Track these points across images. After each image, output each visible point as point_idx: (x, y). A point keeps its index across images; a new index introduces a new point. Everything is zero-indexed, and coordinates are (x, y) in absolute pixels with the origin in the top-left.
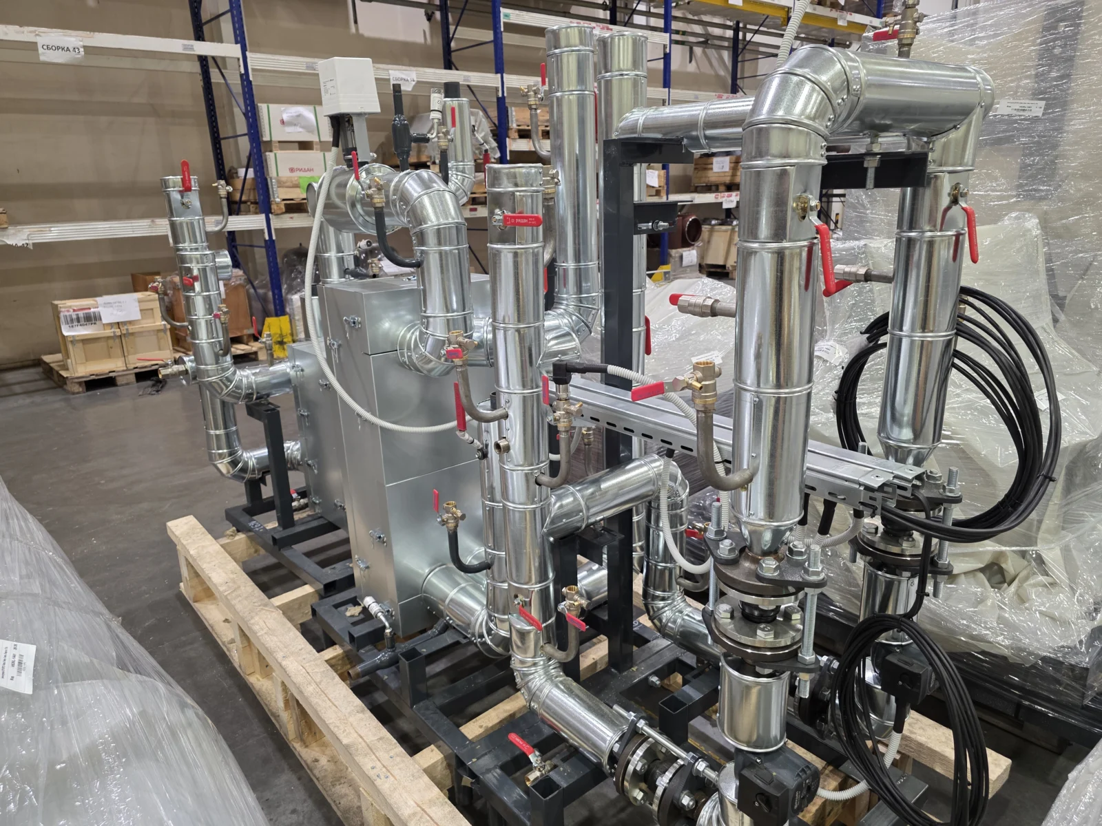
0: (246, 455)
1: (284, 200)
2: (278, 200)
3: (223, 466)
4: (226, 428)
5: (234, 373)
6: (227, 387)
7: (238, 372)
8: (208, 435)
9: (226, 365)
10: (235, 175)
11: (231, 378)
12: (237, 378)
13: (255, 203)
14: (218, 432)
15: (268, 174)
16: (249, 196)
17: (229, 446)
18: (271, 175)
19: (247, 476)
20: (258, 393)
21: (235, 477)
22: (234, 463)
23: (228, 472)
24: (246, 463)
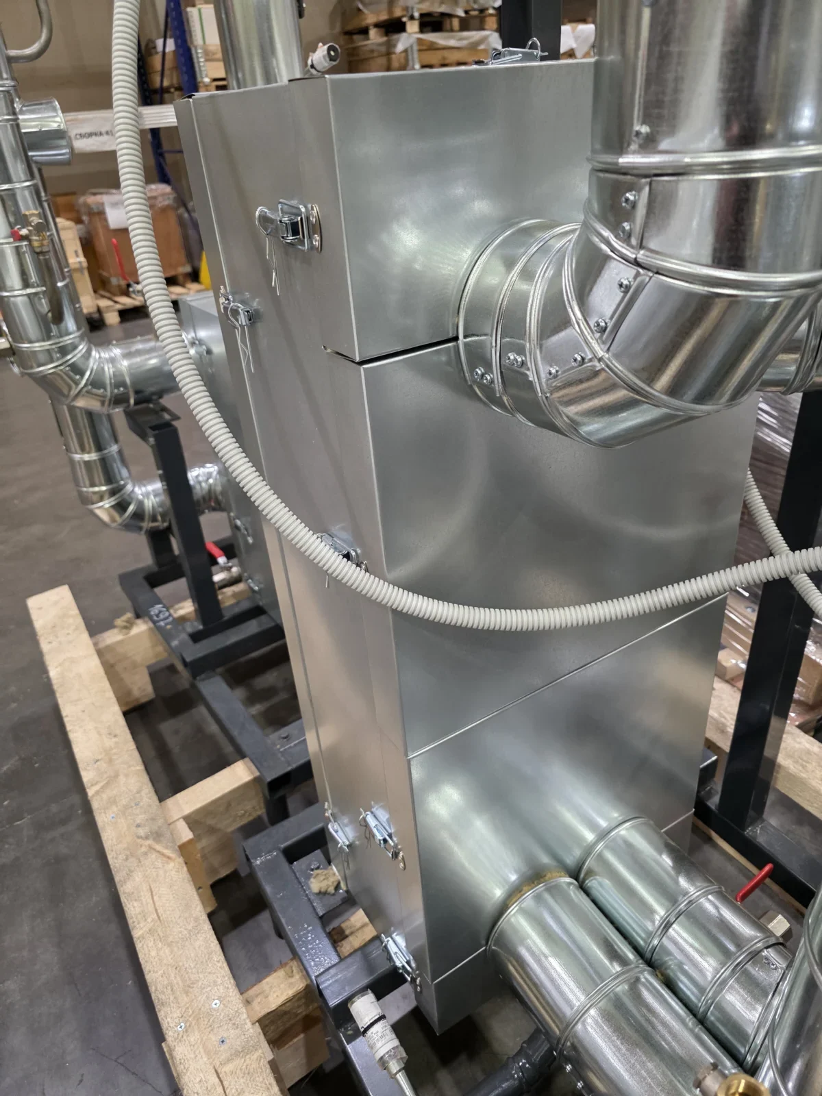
0: (139, 491)
1: (215, 80)
2: (207, 80)
3: (103, 509)
4: (99, 448)
5: (88, 354)
6: (77, 384)
7: (94, 353)
8: (72, 461)
9: (67, 340)
10: (153, 51)
11: (81, 365)
12: (92, 364)
13: (179, 89)
14: (87, 457)
15: (192, 42)
16: (172, 79)
17: (109, 478)
18: (195, 43)
19: (146, 525)
20: (137, 392)
21: (127, 527)
22: (121, 507)
23: (113, 520)
24: (140, 504)
